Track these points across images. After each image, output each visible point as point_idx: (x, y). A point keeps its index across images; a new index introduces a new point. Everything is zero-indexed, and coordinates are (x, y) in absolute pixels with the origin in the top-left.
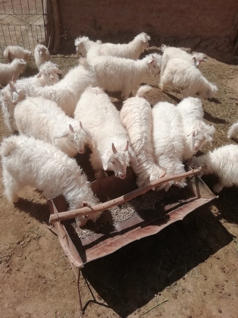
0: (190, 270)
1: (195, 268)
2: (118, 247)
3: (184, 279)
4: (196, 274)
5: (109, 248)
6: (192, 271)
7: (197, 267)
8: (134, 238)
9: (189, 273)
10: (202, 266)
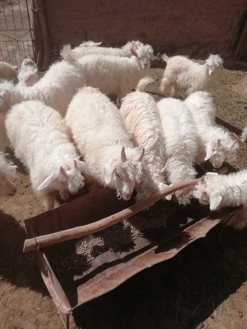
0: (219, 304)
1: (225, 302)
2: (121, 279)
3: (213, 318)
4: (228, 309)
5: (109, 282)
6: (221, 305)
7: (227, 299)
8: (143, 265)
9: (218, 308)
10: (234, 297)
